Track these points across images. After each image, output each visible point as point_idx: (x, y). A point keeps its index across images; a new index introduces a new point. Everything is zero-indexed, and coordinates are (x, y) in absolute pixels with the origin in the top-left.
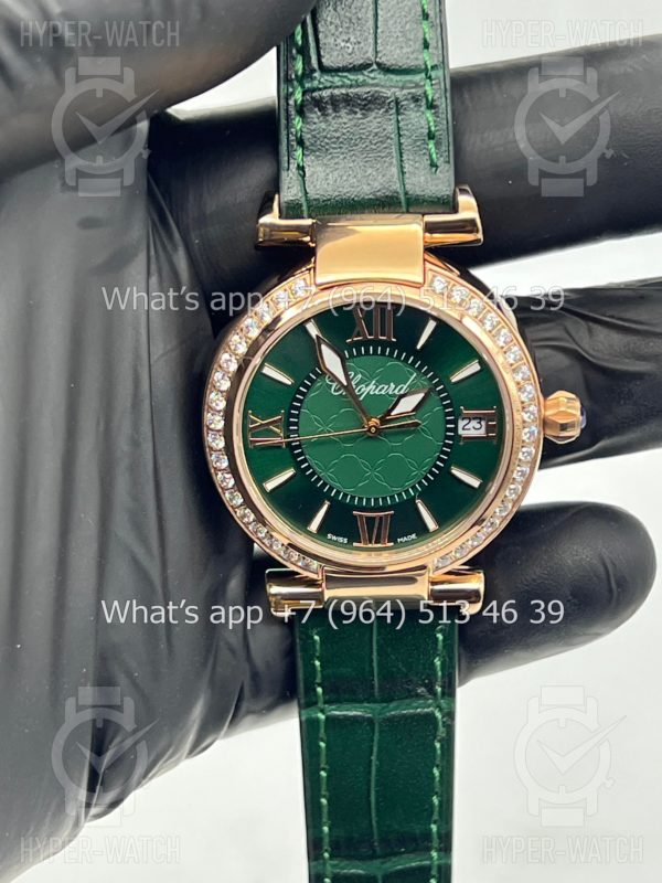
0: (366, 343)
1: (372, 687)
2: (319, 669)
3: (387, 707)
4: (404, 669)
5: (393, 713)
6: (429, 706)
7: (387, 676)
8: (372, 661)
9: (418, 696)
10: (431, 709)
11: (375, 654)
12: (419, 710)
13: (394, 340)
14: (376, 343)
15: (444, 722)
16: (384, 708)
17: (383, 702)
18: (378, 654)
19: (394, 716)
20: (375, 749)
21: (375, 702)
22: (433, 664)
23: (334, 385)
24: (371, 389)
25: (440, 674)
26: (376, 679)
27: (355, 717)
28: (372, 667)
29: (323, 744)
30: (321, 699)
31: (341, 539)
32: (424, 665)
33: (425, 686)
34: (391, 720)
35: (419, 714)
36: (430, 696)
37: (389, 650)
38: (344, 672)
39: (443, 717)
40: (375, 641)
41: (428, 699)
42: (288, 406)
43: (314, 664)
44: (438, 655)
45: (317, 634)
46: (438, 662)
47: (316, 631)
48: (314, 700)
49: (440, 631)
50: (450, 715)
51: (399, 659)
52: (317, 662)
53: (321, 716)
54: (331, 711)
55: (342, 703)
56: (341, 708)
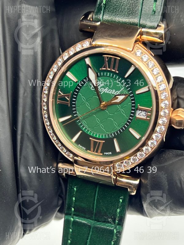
0: (107, 71)
1: (93, 214)
2: (74, 201)
4: (105, 210)
7: (99, 211)
8: (94, 203)
9: (108, 222)
10: (113, 228)
11: (96, 201)
12: (108, 227)
13: (117, 72)
14: (110, 72)
16: (95, 223)
17: (95, 220)
19: (98, 227)
20: (89, 238)
21: (92, 220)
22: (116, 211)
25: (118, 215)
26: (95, 211)
27: (84, 224)
28: (94, 206)
29: (71, 230)
30: (73, 213)
32: (113, 210)
33: (112, 218)
35: (107, 229)
36: (113, 223)
37: (101, 201)
38: (83, 205)
39: (116, 233)
40: (96, 196)
41: (112, 224)
42: (73, 90)
43: (72, 199)
44: (119, 208)
45: (76, 188)
46: (118, 210)
47: (76, 187)
48: (70, 212)
49: (121, 199)
50: (120, 233)
51: (104, 205)
52: (74, 199)
53: (72, 219)
54: (76, 219)
55: (80, 217)
56: (80, 219)
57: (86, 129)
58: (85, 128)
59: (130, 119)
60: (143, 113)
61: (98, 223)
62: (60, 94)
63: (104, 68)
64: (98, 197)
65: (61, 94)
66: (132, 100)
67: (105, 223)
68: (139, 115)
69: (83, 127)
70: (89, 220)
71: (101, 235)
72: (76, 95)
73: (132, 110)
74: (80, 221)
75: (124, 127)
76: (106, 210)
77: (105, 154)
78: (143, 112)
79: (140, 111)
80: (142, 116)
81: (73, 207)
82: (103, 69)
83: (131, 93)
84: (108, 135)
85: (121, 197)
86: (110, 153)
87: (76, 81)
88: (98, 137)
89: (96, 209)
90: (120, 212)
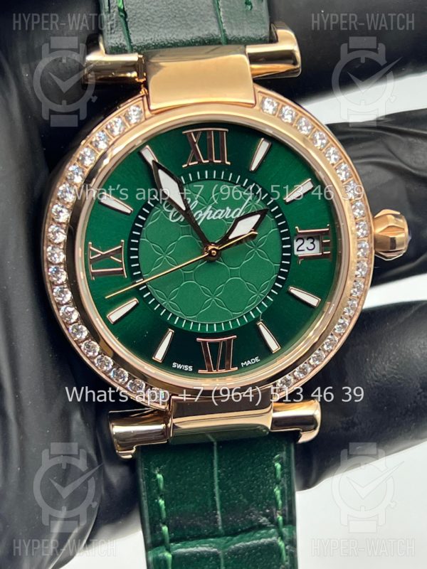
0: (201, 167)
1: (216, 522)
2: (164, 507)
3: (232, 540)
4: (245, 500)
5: (237, 545)
6: (271, 536)
7: (229, 509)
8: (214, 494)
9: (261, 527)
10: (274, 538)
11: (217, 488)
12: (262, 541)
13: (229, 163)
14: (211, 167)
15: (286, 551)
16: (228, 541)
17: (227, 534)
18: (220, 488)
19: (239, 549)
21: (219, 536)
22: (272, 493)
23: (173, 211)
25: (280, 502)
26: (219, 512)
27: (201, 553)
28: (215, 501)
30: (168, 539)
31: (186, 368)
32: (264, 495)
33: (266, 515)
34: (235, 552)
35: (262, 545)
36: (272, 525)
37: (230, 483)
39: (286, 545)
41: (270, 528)
42: (127, 235)
43: (158, 504)
44: (278, 484)
45: (159, 473)
46: (277, 492)
48: (161, 539)
49: (278, 460)
50: (292, 543)
51: (240, 490)
52: (162, 502)
53: (169, 556)
54: (176, 549)
55: (188, 540)
56: (186, 546)
57: (181, 320)
58: (178, 318)
59: (283, 266)
60: (308, 244)
61: (235, 539)
62: (95, 253)
63: (192, 162)
64: (222, 474)
65: (98, 253)
66: (279, 220)
67: (252, 533)
68: (298, 250)
69: (174, 317)
70: (212, 540)
71: (249, 565)
72: (137, 245)
73: (285, 243)
74: (189, 552)
75: (275, 288)
76: (248, 500)
77: (245, 366)
78: (306, 241)
79: (300, 242)
80: (306, 250)
81: (164, 524)
82: (190, 164)
83: (272, 206)
84: (241, 318)
85: (277, 456)
86: (257, 359)
87: (129, 212)
88: (215, 330)
89: (222, 507)
90: (282, 493)
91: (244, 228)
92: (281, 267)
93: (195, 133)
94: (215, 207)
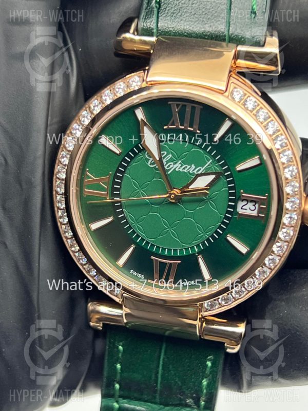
0: (178, 131)
1: (155, 391)
2: (119, 370)
3: (164, 408)
4: (179, 383)
7: (167, 387)
8: (158, 373)
9: (187, 405)
13: (198, 132)
14: (185, 132)
16: (161, 409)
17: (161, 404)
18: (163, 369)
21: (155, 403)
22: (201, 383)
23: (151, 159)
24: (178, 166)
25: (205, 391)
26: (159, 385)
28: (157, 377)
30: (117, 394)
32: (194, 383)
33: (193, 398)
36: (195, 407)
37: (171, 367)
38: (137, 376)
40: (161, 359)
41: (193, 408)
42: (115, 170)
43: (116, 367)
44: (206, 378)
45: (122, 346)
46: (205, 382)
47: (121, 343)
48: (112, 392)
49: (210, 360)
51: (177, 374)
52: (119, 366)
53: (116, 405)
54: (123, 403)
55: (132, 399)
56: (131, 403)
57: (143, 240)
58: (140, 238)
59: (226, 218)
60: (250, 205)
61: (167, 408)
62: (89, 177)
63: (171, 125)
64: (166, 359)
65: (91, 178)
66: (229, 182)
67: (179, 408)
68: (242, 209)
69: (138, 236)
70: (149, 404)
72: (121, 178)
73: (230, 200)
74: (131, 408)
75: (217, 232)
76: (181, 383)
78: (249, 203)
79: (245, 203)
80: (248, 210)
81: (118, 383)
82: (170, 127)
83: (226, 171)
84: (187, 249)
85: (209, 357)
87: (118, 152)
88: (166, 253)
89: (161, 383)
90: (208, 385)
91: (202, 183)
92: (224, 218)
93: (178, 105)
94: (184, 163)
